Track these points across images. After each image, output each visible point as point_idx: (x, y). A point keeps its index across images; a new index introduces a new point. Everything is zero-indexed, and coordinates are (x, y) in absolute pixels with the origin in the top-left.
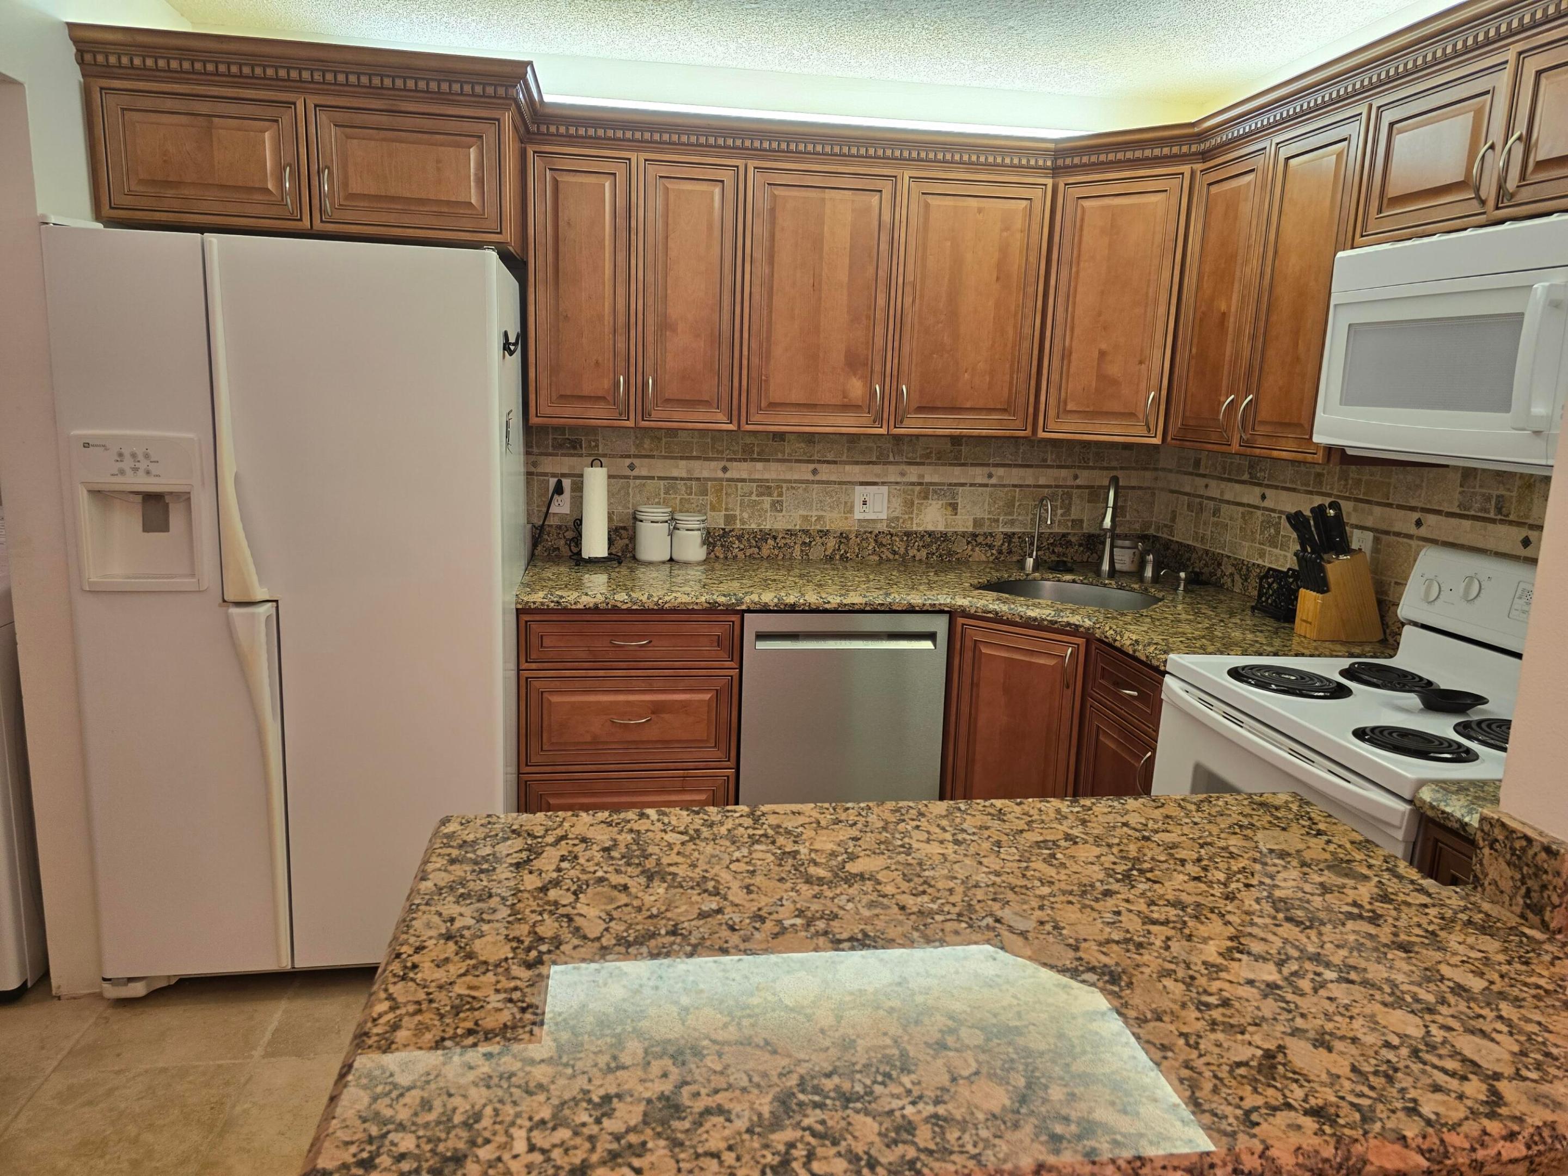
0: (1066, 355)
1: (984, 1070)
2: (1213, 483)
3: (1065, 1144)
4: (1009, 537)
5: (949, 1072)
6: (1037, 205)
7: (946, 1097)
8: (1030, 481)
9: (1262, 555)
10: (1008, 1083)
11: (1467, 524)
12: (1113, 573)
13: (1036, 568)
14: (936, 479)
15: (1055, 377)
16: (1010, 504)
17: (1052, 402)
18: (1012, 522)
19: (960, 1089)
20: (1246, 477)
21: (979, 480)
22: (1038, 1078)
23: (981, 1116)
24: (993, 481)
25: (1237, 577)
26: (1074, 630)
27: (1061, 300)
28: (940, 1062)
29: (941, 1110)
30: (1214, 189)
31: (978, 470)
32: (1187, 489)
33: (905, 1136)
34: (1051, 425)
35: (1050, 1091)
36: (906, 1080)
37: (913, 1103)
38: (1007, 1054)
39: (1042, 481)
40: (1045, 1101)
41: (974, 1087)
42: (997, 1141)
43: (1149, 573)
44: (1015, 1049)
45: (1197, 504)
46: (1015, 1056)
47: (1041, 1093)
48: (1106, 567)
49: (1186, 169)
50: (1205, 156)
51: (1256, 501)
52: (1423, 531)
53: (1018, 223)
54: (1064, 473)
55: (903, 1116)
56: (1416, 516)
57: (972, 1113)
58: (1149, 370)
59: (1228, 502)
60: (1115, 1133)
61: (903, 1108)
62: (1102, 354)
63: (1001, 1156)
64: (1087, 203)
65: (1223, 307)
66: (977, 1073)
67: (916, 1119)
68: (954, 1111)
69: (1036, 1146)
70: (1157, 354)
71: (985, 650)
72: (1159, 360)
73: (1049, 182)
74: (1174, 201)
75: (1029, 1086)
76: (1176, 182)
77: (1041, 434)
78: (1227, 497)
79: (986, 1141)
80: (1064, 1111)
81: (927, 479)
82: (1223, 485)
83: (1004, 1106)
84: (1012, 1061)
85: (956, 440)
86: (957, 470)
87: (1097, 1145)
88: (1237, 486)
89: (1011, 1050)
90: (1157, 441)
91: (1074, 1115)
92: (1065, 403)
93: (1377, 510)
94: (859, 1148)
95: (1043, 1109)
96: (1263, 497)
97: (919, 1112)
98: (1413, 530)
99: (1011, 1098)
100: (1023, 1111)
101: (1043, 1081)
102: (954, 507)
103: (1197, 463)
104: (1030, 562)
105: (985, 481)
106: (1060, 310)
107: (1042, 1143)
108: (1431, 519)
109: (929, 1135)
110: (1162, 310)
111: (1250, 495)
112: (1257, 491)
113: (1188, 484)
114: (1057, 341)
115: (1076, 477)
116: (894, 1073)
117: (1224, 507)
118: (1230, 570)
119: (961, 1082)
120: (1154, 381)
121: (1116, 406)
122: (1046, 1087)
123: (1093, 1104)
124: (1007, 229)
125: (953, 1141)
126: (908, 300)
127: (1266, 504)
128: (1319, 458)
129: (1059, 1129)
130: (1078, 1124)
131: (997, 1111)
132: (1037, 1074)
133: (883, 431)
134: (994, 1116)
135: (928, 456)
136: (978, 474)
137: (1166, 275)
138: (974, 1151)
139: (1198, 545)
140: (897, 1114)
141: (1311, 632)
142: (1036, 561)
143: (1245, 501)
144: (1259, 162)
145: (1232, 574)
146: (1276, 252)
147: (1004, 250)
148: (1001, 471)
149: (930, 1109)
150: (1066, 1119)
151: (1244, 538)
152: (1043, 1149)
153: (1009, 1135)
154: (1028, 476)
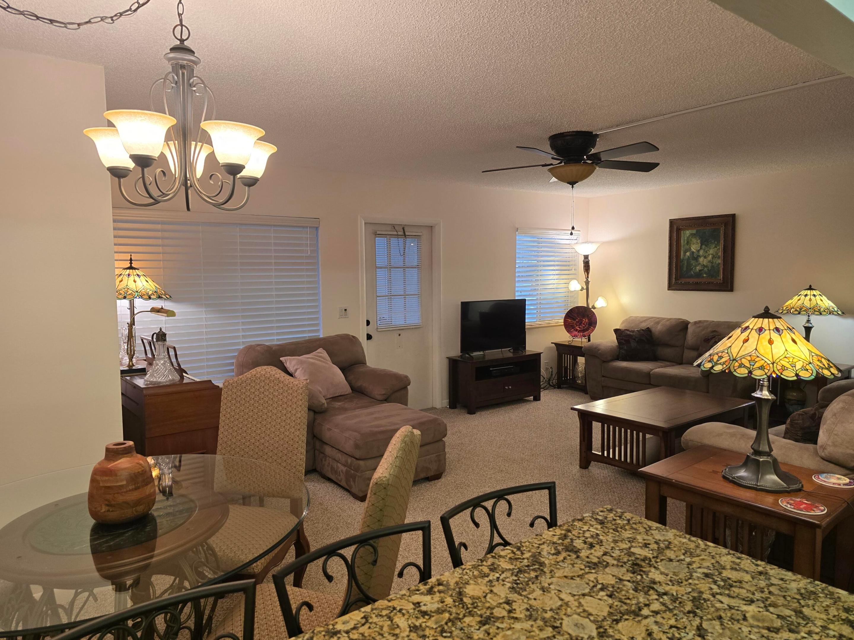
1: (483, 599)
3: (436, 583)
5: (496, 594)
7: (489, 584)
10: (470, 597)
19: (486, 588)
22: (459, 604)
23: (471, 582)
28: (503, 596)
29: (487, 579)
33: (491, 567)
35: (452, 600)
36: (509, 585)
37: (498, 578)
38: (479, 610)
40: (451, 596)
41: (482, 591)
42: (460, 576)
44: (477, 614)
46: (475, 610)
47: (455, 598)
55: (497, 573)
57: (475, 582)
60: (419, 594)
61: (500, 575)
63: (456, 573)
66: (485, 597)
67: (492, 574)
68: (482, 580)
69: (446, 579)
75: (462, 600)
79: (464, 575)
80: (442, 595)
83: (466, 588)
84: (475, 608)
87: (425, 587)
89: (479, 612)
91: (438, 594)
94: (501, 559)
95: (450, 592)
97: (494, 575)
99: (465, 592)
100: (457, 590)
101: (457, 604)
107: (444, 581)
109: (483, 570)
116: (515, 586)
119: (488, 591)
122: (454, 601)
123: (433, 601)
125: (474, 571)
129: (441, 588)
130: (435, 592)
131: (467, 586)
132: (461, 606)
134: (467, 584)
138: (465, 571)
140: (500, 573)
149: (491, 578)
150: (440, 592)
152: (443, 579)
153: (458, 579)
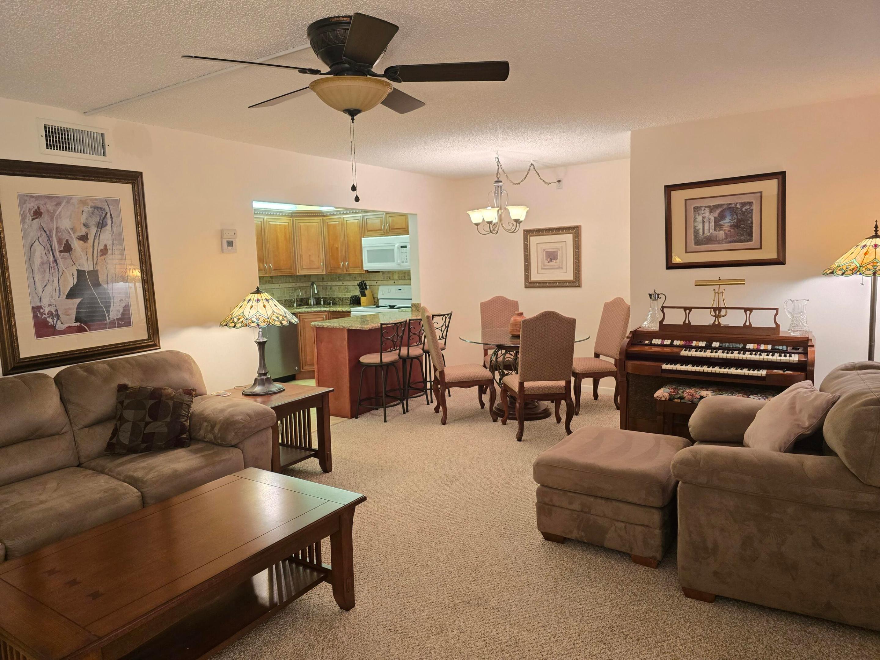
0: (301, 256)
2: (329, 283)
4: (285, 300)
6: (290, 224)
8: (288, 287)
9: (345, 295)
11: (385, 281)
12: (314, 305)
13: (297, 306)
14: (269, 288)
15: (299, 261)
16: (284, 292)
17: (299, 266)
18: (285, 297)
20: (338, 280)
21: (277, 287)
24: (280, 287)
25: (340, 301)
26: (325, 311)
27: (298, 244)
30: (329, 223)
31: (277, 285)
32: (321, 285)
34: (300, 272)
39: (290, 286)
43: (322, 303)
45: (325, 288)
48: (312, 303)
49: (321, 218)
50: (324, 216)
51: (342, 284)
52: (378, 284)
53: (287, 227)
54: (294, 284)
56: (376, 282)
58: (320, 259)
59: (334, 286)
62: (310, 255)
64: (301, 224)
65: (337, 246)
70: (321, 255)
71: (306, 320)
72: (322, 256)
73: (291, 219)
74: (320, 224)
76: (319, 221)
77: (298, 274)
78: (333, 285)
81: (267, 288)
82: (332, 282)
85: (271, 277)
86: (272, 285)
88: (336, 282)
90: (325, 273)
92: (303, 266)
93: (368, 282)
96: (343, 283)
98: (376, 284)
102: (273, 294)
103: (323, 279)
104: (295, 305)
105: (278, 287)
106: (298, 246)
108: (379, 282)
110: (321, 246)
111: (340, 283)
112: (341, 282)
113: (321, 284)
114: (298, 253)
115: (296, 285)
117: (333, 287)
118: (338, 300)
120: (322, 261)
121: (315, 267)
124: (285, 229)
126: (269, 245)
127: (344, 284)
128: (364, 272)
133: (268, 275)
135: (266, 282)
136: (277, 286)
137: (320, 239)
139: (327, 297)
141: (365, 304)
142: (297, 304)
143: (338, 285)
144: (340, 220)
145: (338, 301)
146: (347, 237)
147: (285, 234)
148: (281, 284)
151: (340, 293)
154: (287, 285)
